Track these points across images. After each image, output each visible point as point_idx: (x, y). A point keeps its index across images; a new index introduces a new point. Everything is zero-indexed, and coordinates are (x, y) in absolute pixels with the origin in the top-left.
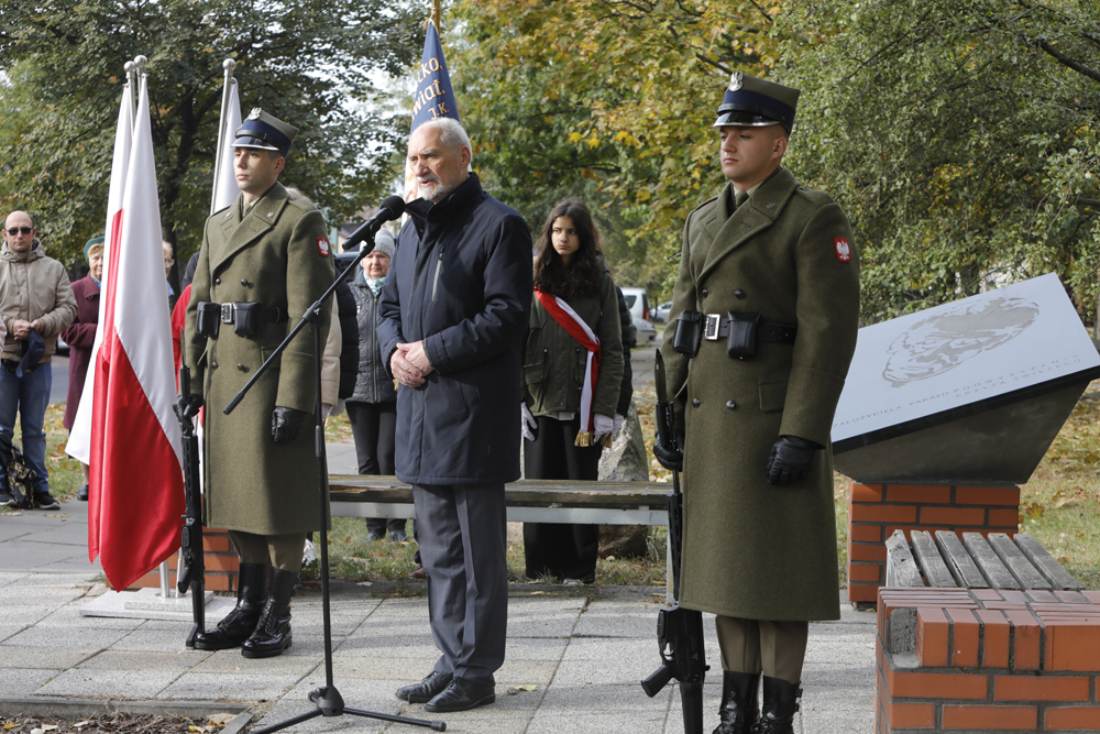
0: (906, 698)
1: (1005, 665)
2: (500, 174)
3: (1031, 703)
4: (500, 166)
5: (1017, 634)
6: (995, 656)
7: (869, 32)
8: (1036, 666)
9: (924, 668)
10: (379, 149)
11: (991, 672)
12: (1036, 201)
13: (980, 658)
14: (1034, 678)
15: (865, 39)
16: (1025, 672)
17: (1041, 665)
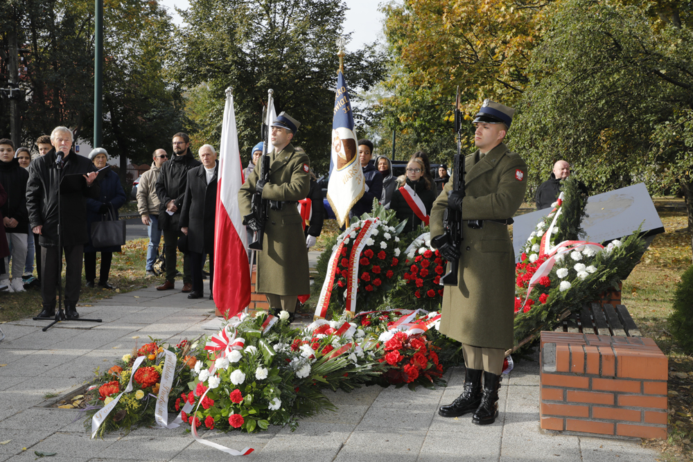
0: (549, 386)
1: (597, 373)
2: (416, 131)
3: (611, 392)
4: (416, 128)
5: (603, 358)
6: (593, 368)
7: (571, 69)
8: (613, 374)
9: (557, 373)
10: (358, 122)
11: (591, 376)
12: (648, 146)
13: (585, 369)
14: (613, 380)
15: (569, 73)
16: (607, 377)
17: (616, 374)
